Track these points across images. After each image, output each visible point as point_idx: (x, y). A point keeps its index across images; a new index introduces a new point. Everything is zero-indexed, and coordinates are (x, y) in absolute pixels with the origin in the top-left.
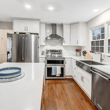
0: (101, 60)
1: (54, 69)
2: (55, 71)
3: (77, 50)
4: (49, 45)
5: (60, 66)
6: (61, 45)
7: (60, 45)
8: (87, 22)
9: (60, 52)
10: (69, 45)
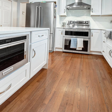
1: (74, 41)
2: (75, 43)
4: (72, 16)
5: (83, 39)
6: (88, 16)
9: (86, 23)
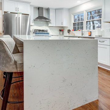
0: (82, 34)
3: (60, 30)
7: (45, 26)
8: (69, 9)
10: (55, 26)
